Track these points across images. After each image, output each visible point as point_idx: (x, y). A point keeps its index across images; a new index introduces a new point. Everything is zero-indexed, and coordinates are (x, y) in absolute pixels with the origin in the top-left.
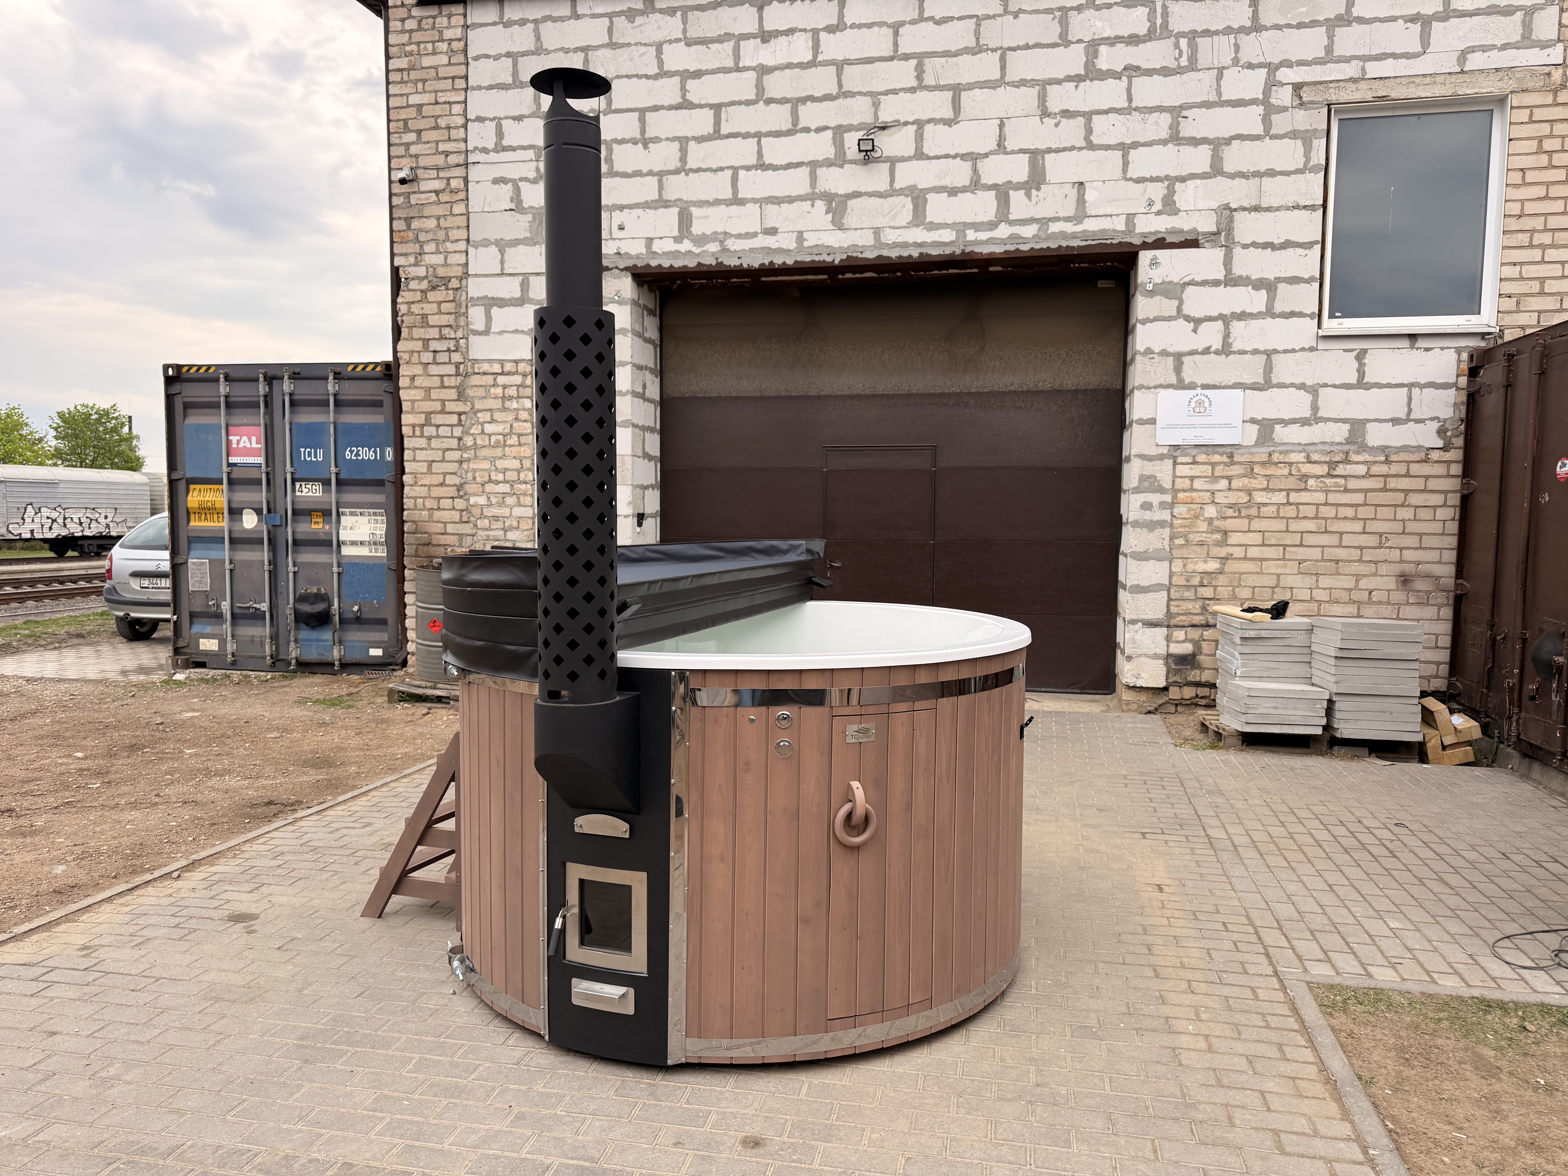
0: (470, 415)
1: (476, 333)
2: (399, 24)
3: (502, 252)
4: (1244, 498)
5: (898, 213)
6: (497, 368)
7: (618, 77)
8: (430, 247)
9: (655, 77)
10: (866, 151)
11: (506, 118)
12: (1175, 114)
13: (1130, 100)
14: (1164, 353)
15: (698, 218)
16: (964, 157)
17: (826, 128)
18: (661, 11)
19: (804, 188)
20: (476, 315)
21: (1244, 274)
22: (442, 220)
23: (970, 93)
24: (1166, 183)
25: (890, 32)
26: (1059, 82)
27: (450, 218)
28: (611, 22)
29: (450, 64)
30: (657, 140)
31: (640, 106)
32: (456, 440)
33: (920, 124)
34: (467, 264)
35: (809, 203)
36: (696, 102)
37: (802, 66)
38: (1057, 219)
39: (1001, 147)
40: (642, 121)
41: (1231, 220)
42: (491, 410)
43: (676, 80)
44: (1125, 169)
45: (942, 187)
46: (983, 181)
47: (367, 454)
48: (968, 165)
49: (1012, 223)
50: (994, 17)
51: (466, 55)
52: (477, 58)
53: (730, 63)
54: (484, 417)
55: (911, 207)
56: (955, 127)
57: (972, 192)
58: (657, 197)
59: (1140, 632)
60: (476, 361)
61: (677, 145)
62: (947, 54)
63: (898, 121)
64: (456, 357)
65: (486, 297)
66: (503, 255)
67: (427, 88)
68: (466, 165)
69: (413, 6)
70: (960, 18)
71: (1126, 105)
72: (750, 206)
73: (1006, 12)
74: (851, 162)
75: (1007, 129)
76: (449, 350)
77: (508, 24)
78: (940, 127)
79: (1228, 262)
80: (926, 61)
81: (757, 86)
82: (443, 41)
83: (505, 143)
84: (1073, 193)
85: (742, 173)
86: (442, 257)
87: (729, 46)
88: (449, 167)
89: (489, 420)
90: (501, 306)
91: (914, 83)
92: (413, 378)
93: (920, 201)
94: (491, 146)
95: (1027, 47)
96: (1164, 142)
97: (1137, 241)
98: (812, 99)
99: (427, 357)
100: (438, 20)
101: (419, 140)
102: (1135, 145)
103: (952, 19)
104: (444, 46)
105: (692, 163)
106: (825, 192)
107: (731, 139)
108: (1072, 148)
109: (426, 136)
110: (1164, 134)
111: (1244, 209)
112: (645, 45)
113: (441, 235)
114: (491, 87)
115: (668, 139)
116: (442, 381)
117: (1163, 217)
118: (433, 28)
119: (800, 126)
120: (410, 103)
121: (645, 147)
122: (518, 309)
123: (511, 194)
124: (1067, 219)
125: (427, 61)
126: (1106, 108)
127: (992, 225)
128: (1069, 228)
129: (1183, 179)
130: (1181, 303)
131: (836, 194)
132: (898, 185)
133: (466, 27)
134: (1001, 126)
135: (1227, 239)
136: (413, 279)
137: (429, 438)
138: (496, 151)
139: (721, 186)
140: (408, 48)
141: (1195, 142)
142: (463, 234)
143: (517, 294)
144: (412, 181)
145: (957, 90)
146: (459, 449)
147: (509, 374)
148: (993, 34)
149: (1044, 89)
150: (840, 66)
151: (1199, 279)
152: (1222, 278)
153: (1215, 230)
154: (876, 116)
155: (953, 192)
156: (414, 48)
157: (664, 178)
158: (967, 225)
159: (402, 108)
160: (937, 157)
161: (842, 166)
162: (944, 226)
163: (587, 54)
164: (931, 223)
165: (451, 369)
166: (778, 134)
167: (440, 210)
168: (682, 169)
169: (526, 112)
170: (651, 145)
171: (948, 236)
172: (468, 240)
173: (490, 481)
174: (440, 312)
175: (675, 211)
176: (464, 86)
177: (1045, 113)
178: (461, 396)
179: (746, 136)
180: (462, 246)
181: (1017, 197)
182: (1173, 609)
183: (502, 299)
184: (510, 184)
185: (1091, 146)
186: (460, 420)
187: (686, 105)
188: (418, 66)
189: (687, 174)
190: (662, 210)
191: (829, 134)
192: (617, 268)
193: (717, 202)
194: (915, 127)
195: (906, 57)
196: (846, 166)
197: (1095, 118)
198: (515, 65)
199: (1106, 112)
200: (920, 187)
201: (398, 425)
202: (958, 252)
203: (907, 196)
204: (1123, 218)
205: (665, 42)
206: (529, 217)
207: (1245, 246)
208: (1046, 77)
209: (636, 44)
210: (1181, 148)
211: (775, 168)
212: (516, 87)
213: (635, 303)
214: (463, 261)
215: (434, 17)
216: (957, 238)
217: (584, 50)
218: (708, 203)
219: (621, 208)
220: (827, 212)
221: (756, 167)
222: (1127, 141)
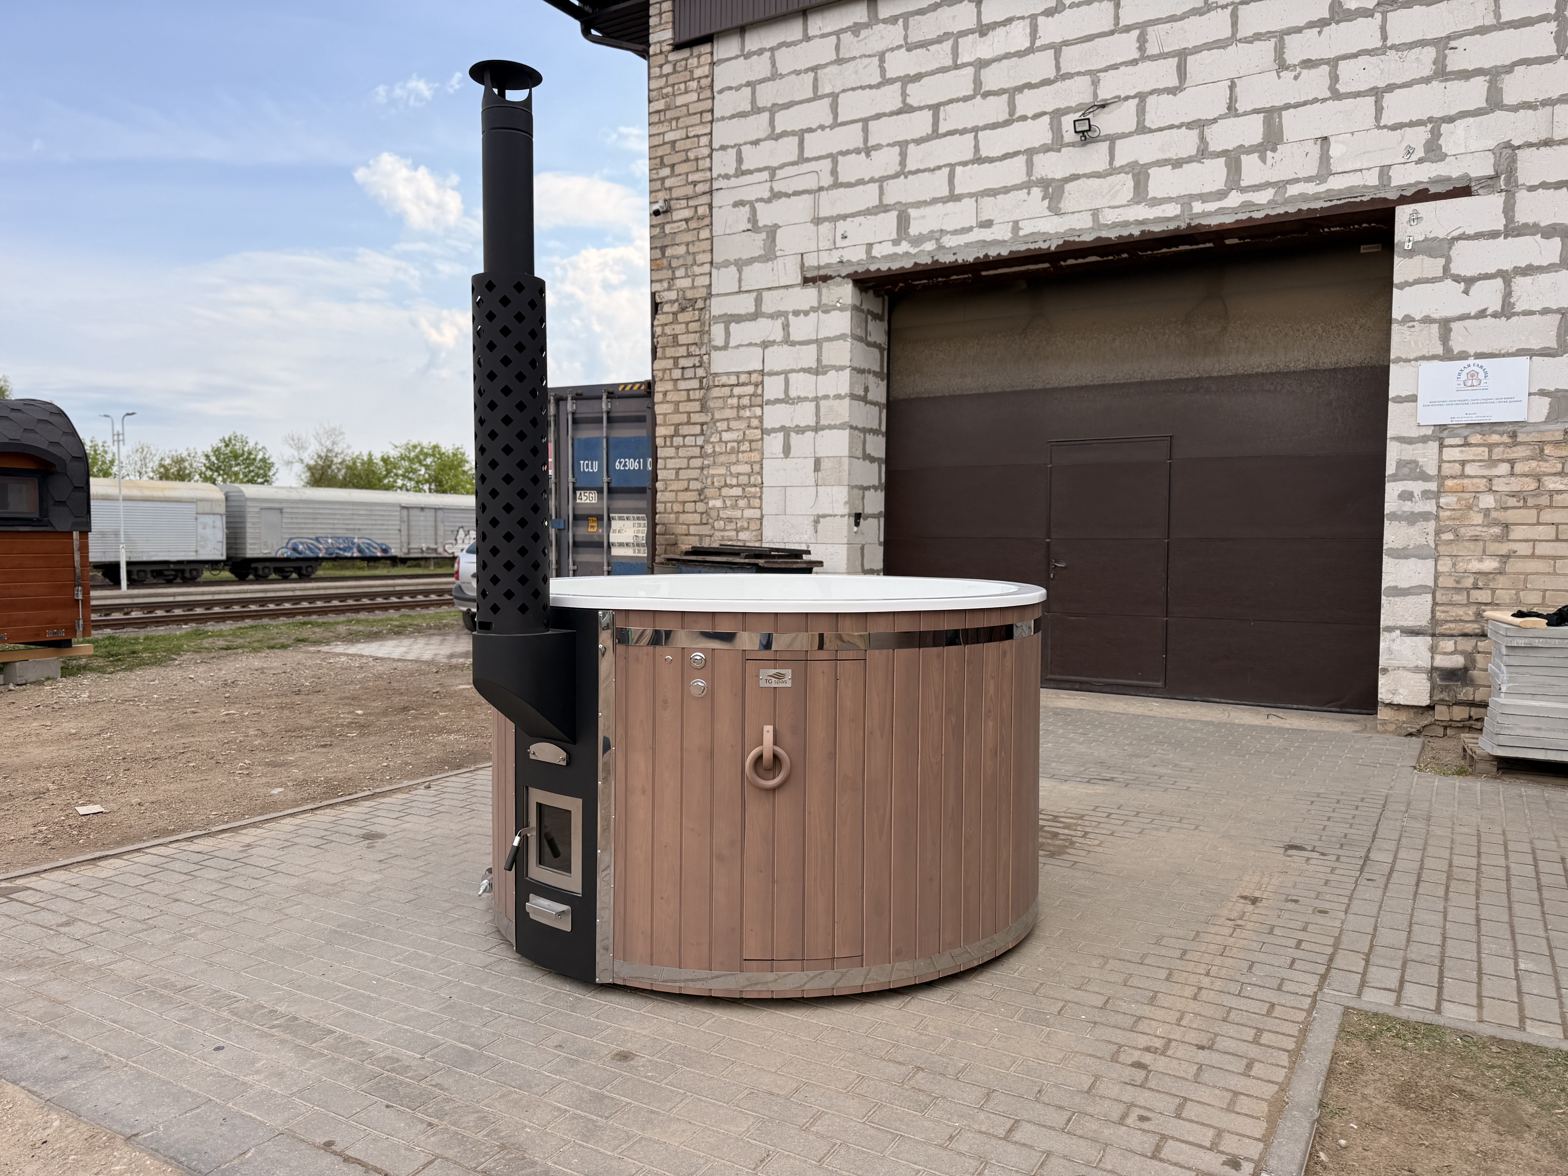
0: (711, 425)
1: (717, 348)
2: (657, 70)
3: (740, 272)
4: (1533, 485)
5: (1118, 191)
6: (733, 380)
7: (844, 91)
8: (680, 273)
9: (878, 86)
10: (1083, 132)
11: (745, 143)
12: (1441, 45)
13: (1384, 37)
14: (1427, 320)
15: (915, 219)
16: (1189, 126)
17: (1043, 114)
18: (885, 21)
19: (1022, 177)
20: (717, 332)
21: (1531, 221)
22: (691, 246)
23: (1198, 56)
24: (1430, 126)
25: (1110, 5)
26: (1299, 30)
27: (697, 243)
28: (839, 39)
29: (699, 100)
30: (878, 147)
31: (863, 116)
32: (698, 449)
33: (1142, 97)
34: (710, 285)
35: (1025, 191)
36: (915, 105)
37: (1020, 54)
38: (1297, 181)
40: (865, 130)
41: (1513, 160)
42: (728, 419)
43: (898, 85)
44: (1378, 116)
45: (1166, 160)
46: (1212, 148)
47: (633, 465)
48: (1195, 133)
49: (1244, 190)
51: (712, 90)
52: (721, 92)
53: (949, 62)
54: (721, 426)
55: (1132, 184)
56: (1180, 95)
57: (1199, 162)
58: (877, 203)
59: (1398, 641)
60: (716, 375)
61: (897, 149)
62: (1171, 19)
63: (1118, 97)
64: (700, 372)
65: (726, 314)
66: (740, 274)
67: (680, 125)
68: (711, 192)
69: (670, 52)
71: (1379, 44)
72: (966, 201)
74: (1069, 145)
75: (1238, 90)
76: (694, 366)
77: (747, 56)
78: (1165, 96)
79: (1509, 210)
80: (1150, 29)
81: (975, 82)
82: (693, 79)
83: (744, 167)
84: (1315, 150)
85: (959, 170)
86: (690, 280)
87: (948, 45)
88: (696, 196)
89: (725, 428)
90: (738, 322)
91: (1136, 55)
92: (665, 394)
93: (1142, 177)
94: (732, 172)
96: (1427, 80)
97: (1392, 196)
98: (1029, 86)
99: (677, 374)
100: (690, 61)
101: (673, 174)
102: (1391, 88)
104: (693, 85)
105: (911, 166)
106: (1042, 178)
107: (949, 137)
108: (1315, 100)
109: (679, 169)
110: (1427, 70)
111: (1530, 145)
112: (869, 56)
113: (689, 260)
114: (733, 117)
115: (888, 145)
116: (688, 395)
117: (1426, 165)
118: (686, 69)
119: (1017, 115)
120: (666, 140)
121: (868, 155)
122: (752, 323)
123: (748, 215)
124: (1308, 180)
125: (680, 101)
126: (1354, 51)
127: (1221, 195)
128: (1311, 189)
129: (1450, 120)
130: (1449, 260)
131: (1053, 180)
132: (1117, 163)
133: (713, 64)
134: (1232, 87)
135: (1508, 181)
136: (667, 302)
137: (677, 448)
138: (736, 176)
139: (938, 185)
140: (664, 91)
141: (1465, 75)
142: (707, 257)
143: (752, 309)
144: (666, 212)
145: (1182, 55)
146: (701, 456)
147: (743, 384)
149: (1281, 41)
150: (1057, 48)
151: (1471, 231)
152: (1502, 228)
153: (1492, 173)
154: (1095, 95)
155: (1177, 164)
156: (669, 89)
157: (885, 184)
158: (1192, 197)
159: (659, 145)
160: (1161, 129)
161: (1059, 151)
162: (1169, 200)
163: (816, 73)
164: (1154, 198)
165: (695, 384)
166: (994, 126)
167: (689, 237)
168: (903, 172)
169: (762, 135)
170: (873, 153)
171: (1172, 210)
172: (711, 263)
173: (726, 485)
174: (688, 332)
175: (894, 214)
176: (710, 118)
177: (1282, 66)
178: (704, 409)
179: (963, 132)
180: (706, 268)
181: (1249, 162)
182: (1439, 615)
183: (739, 315)
184: (748, 206)
185: (1337, 96)
186: (702, 430)
187: (906, 109)
188: (672, 106)
189: (906, 177)
190: (882, 215)
191: (1046, 119)
192: (839, 276)
193: (934, 201)
194: (1137, 100)
195: (1128, 29)
196: (1063, 150)
197: (1342, 64)
198: (753, 93)
199: (1355, 56)
200: (1141, 162)
201: (654, 437)
202: (1183, 226)
203: (1127, 173)
204: (1376, 171)
205: (888, 50)
206: (763, 235)
207: (1532, 189)
208: (1284, 27)
209: (861, 57)
210: (1448, 84)
211: (990, 160)
212: (755, 113)
213: (856, 308)
214: (707, 283)
215: (686, 59)
216: (1183, 212)
217: (814, 69)
218: (925, 203)
219: (844, 217)
220: (1043, 199)
221: (972, 162)
222: (1381, 84)
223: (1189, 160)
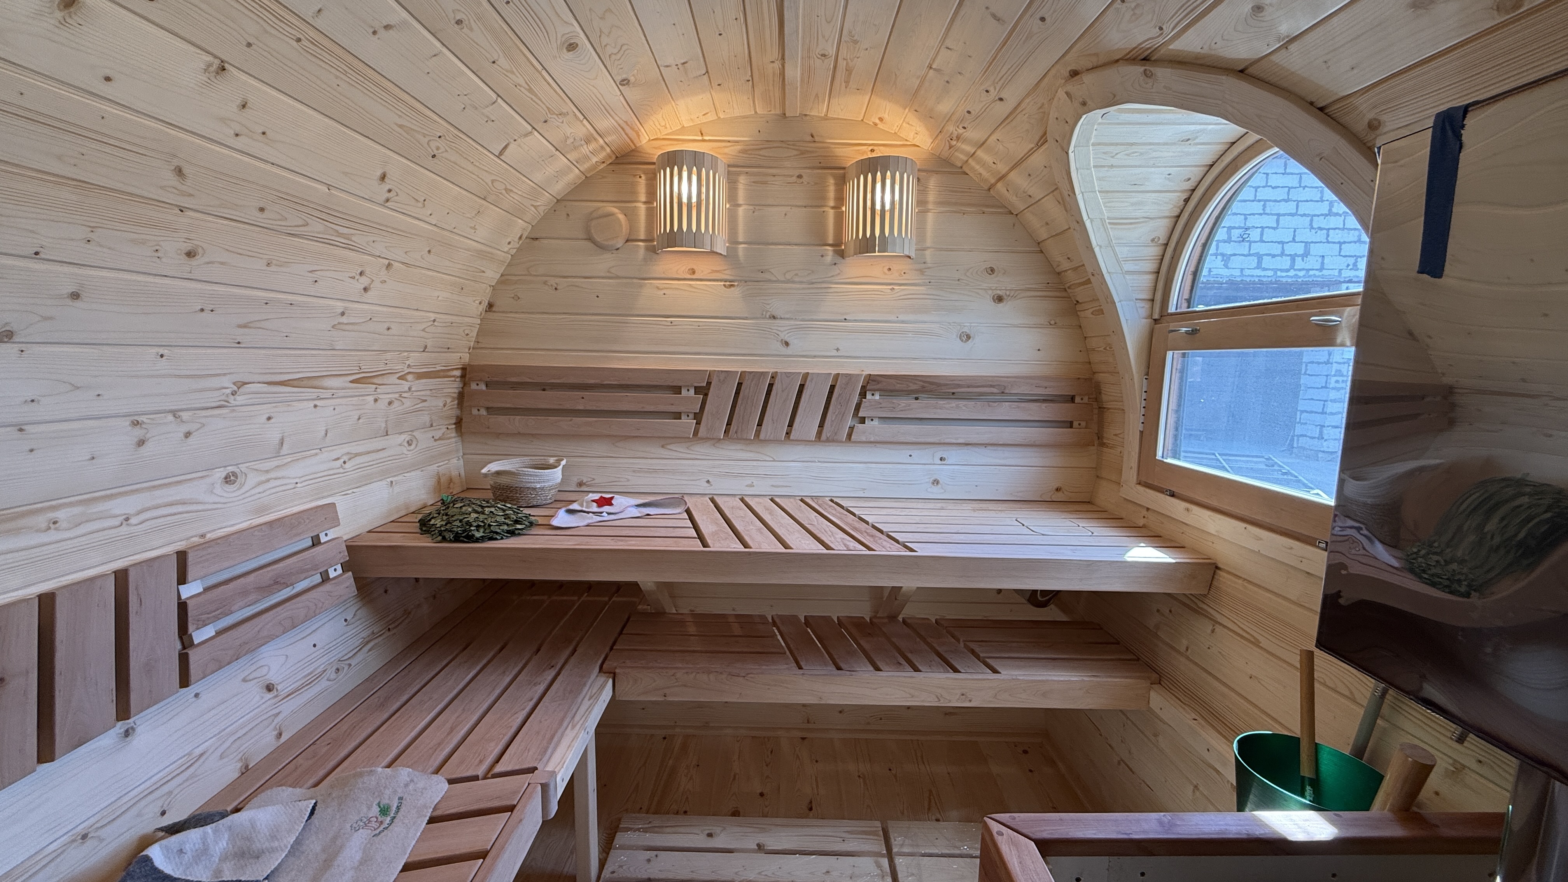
5: (1251, 263)
12: (1360, 231)
13: (1345, 225)
16: (1279, 243)
17: (1225, 227)
23: (1284, 217)
24: (1354, 258)
25: (1254, 190)
26: (1318, 216)
33: (1262, 228)
38: (1313, 270)
39: (1294, 240)
44: (1340, 252)
45: (1269, 254)
46: (1286, 253)
48: (1280, 246)
49: (1295, 270)
50: (1295, 188)
55: (1256, 261)
56: (1277, 231)
57: (1281, 257)
62: (1275, 201)
63: (1254, 227)
70: (1282, 187)
71: (1343, 227)
73: (1300, 186)
75: (1297, 233)
78: (1271, 230)
80: (1267, 203)
84: (1320, 260)
91: (1262, 212)
93: (1260, 259)
95: (1307, 201)
96: (1355, 242)
102: (1345, 242)
103: (1279, 187)
106: (1222, 253)
108: (1321, 242)
124: (1317, 270)
127: (1288, 271)
131: (1227, 254)
132: (1252, 252)
134: (1295, 231)
145: (1278, 216)
148: (1294, 195)
154: (1245, 224)
155: (1274, 256)
158: (1278, 270)
160: (1268, 242)
162: (1270, 269)
164: (1264, 268)
177: (1312, 228)
181: (1299, 261)
185: (1328, 242)
195: (1259, 201)
196: (1231, 243)
200: (1261, 253)
203: (1255, 256)
204: (1337, 270)
208: (1314, 214)
222: (1342, 241)
223: (1278, 255)
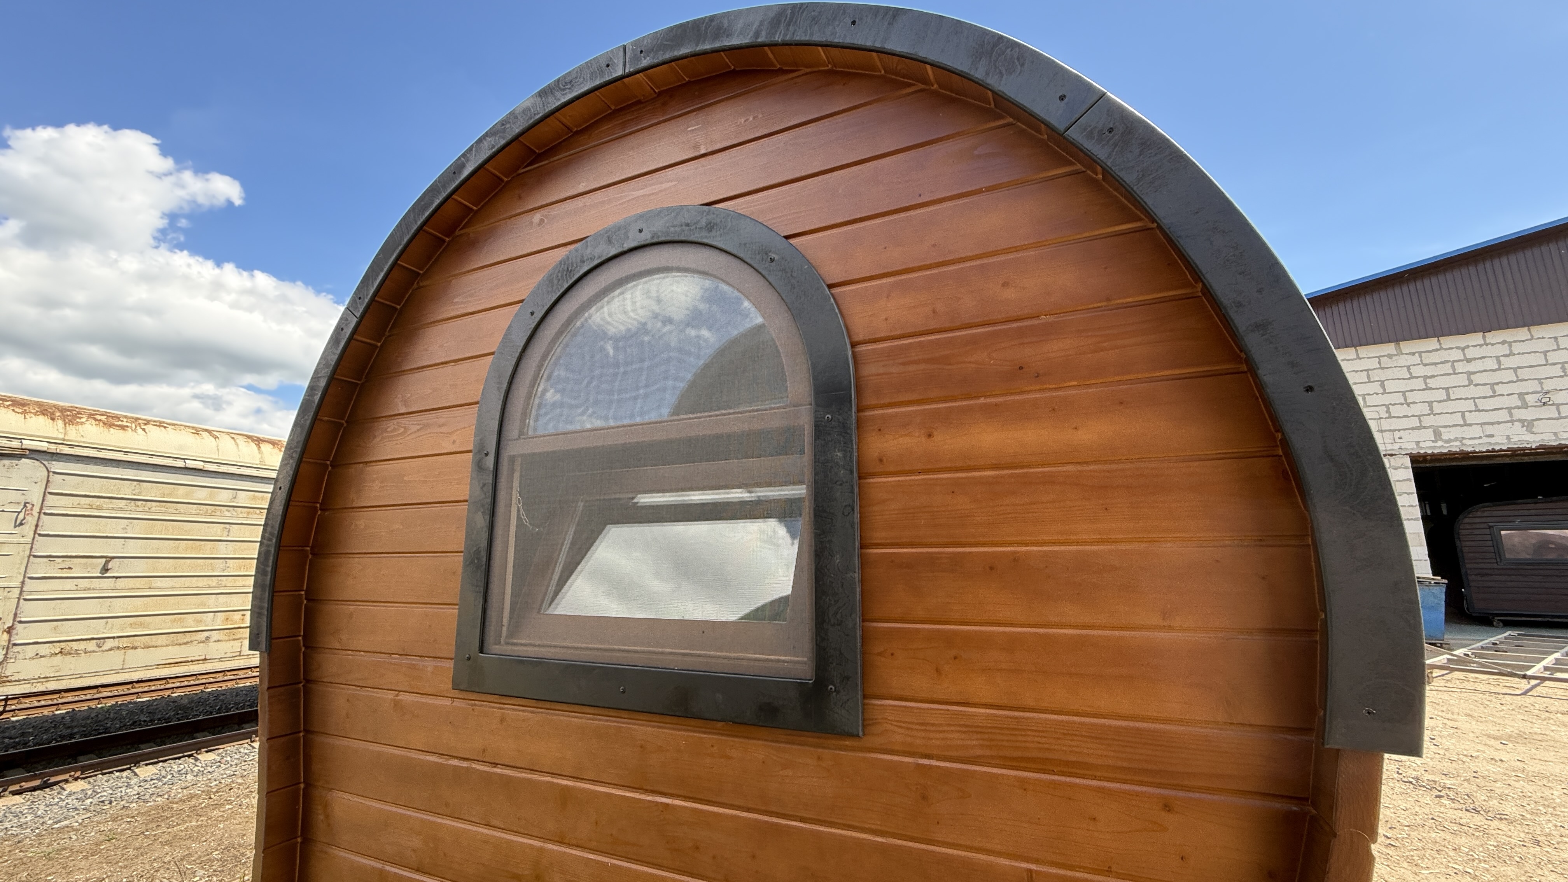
7: (1387, 380)
9: (1408, 379)
10: (1544, 402)
15: (1445, 432)
18: (1405, 354)
19: (1506, 418)
28: (1379, 359)
30: (1414, 403)
31: (1401, 390)
35: (1510, 424)
36: (1434, 387)
37: (1492, 371)
40: (1405, 396)
43: (1421, 379)
53: (1450, 371)
58: (1419, 425)
61: (1426, 404)
72: (1475, 426)
74: (1533, 406)
81: (1468, 379)
85: (1467, 414)
87: (1448, 365)
98: (1501, 383)
105: (1437, 411)
107: (1457, 401)
112: (1400, 367)
115: (1420, 402)
119: (1497, 394)
121: (1408, 406)
139: (1455, 419)
150: (1515, 370)
157: (1422, 418)
161: (1527, 409)
166: (1485, 397)
168: (1432, 413)
170: (1411, 405)
175: (1431, 430)
179: (1466, 399)
187: (1429, 389)
189: (1435, 416)
190: (1423, 430)
191: (1516, 396)
192: (1400, 454)
193: (1455, 426)
205: (1412, 365)
209: (1395, 367)
211: (1485, 411)
217: (1367, 370)
218: (1450, 426)
219: (1399, 430)
220: (1523, 427)
221: (1475, 411)
